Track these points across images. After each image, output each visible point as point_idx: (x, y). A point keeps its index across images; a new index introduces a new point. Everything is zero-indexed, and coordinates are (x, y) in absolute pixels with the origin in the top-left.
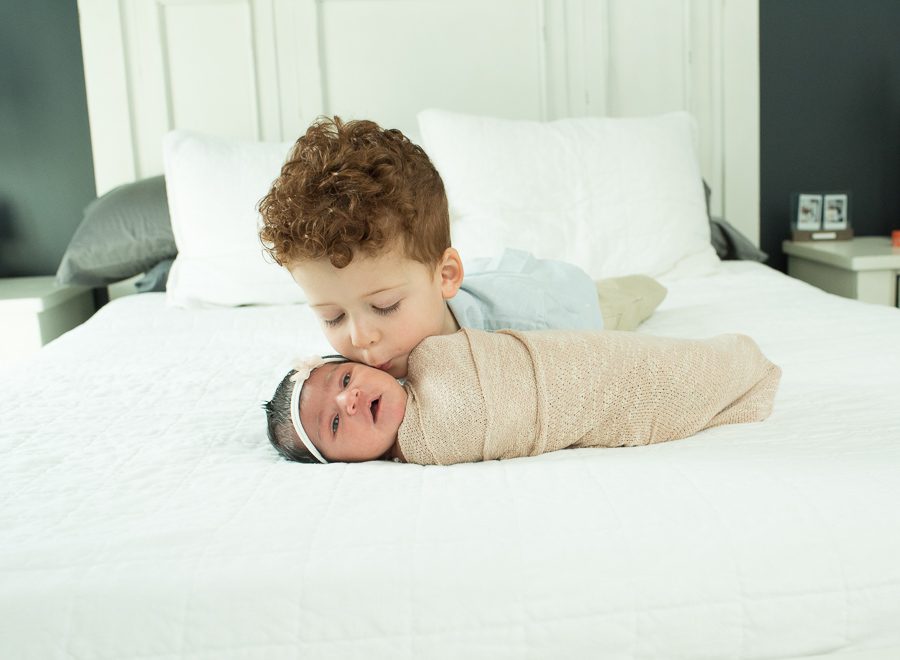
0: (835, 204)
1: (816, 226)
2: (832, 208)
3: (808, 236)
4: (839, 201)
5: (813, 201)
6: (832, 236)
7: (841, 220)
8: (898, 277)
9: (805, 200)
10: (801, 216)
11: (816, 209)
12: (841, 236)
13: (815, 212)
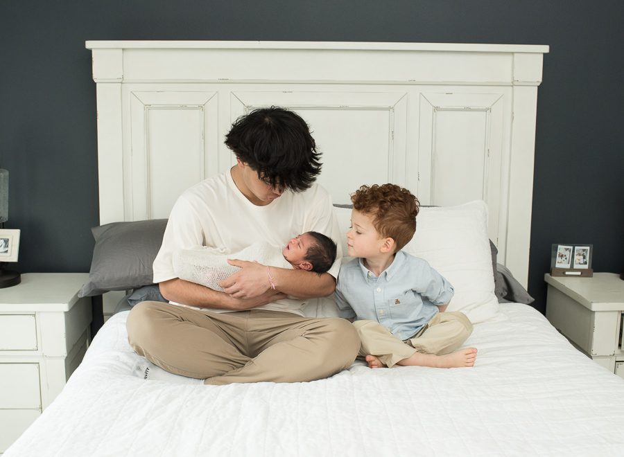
0: (582, 253)
1: (568, 266)
2: (580, 255)
3: (562, 272)
4: (584, 250)
5: (567, 249)
6: (579, 273)
7: (585, 263)
8: (622, 315)
9: (561, 249)
10: (558, 259)
11: (568, 254)
12: (584, 274)
13: (568, 257)
